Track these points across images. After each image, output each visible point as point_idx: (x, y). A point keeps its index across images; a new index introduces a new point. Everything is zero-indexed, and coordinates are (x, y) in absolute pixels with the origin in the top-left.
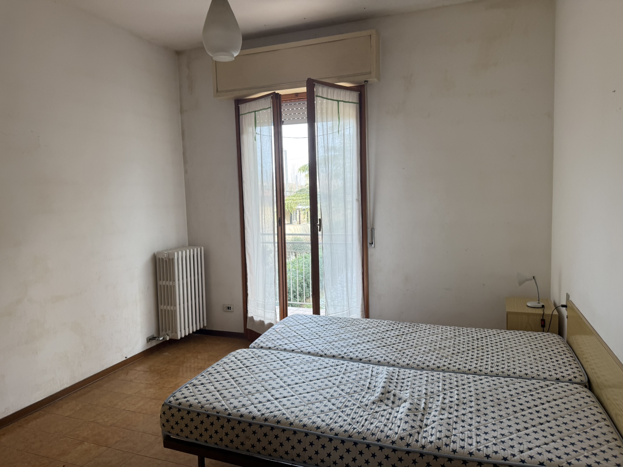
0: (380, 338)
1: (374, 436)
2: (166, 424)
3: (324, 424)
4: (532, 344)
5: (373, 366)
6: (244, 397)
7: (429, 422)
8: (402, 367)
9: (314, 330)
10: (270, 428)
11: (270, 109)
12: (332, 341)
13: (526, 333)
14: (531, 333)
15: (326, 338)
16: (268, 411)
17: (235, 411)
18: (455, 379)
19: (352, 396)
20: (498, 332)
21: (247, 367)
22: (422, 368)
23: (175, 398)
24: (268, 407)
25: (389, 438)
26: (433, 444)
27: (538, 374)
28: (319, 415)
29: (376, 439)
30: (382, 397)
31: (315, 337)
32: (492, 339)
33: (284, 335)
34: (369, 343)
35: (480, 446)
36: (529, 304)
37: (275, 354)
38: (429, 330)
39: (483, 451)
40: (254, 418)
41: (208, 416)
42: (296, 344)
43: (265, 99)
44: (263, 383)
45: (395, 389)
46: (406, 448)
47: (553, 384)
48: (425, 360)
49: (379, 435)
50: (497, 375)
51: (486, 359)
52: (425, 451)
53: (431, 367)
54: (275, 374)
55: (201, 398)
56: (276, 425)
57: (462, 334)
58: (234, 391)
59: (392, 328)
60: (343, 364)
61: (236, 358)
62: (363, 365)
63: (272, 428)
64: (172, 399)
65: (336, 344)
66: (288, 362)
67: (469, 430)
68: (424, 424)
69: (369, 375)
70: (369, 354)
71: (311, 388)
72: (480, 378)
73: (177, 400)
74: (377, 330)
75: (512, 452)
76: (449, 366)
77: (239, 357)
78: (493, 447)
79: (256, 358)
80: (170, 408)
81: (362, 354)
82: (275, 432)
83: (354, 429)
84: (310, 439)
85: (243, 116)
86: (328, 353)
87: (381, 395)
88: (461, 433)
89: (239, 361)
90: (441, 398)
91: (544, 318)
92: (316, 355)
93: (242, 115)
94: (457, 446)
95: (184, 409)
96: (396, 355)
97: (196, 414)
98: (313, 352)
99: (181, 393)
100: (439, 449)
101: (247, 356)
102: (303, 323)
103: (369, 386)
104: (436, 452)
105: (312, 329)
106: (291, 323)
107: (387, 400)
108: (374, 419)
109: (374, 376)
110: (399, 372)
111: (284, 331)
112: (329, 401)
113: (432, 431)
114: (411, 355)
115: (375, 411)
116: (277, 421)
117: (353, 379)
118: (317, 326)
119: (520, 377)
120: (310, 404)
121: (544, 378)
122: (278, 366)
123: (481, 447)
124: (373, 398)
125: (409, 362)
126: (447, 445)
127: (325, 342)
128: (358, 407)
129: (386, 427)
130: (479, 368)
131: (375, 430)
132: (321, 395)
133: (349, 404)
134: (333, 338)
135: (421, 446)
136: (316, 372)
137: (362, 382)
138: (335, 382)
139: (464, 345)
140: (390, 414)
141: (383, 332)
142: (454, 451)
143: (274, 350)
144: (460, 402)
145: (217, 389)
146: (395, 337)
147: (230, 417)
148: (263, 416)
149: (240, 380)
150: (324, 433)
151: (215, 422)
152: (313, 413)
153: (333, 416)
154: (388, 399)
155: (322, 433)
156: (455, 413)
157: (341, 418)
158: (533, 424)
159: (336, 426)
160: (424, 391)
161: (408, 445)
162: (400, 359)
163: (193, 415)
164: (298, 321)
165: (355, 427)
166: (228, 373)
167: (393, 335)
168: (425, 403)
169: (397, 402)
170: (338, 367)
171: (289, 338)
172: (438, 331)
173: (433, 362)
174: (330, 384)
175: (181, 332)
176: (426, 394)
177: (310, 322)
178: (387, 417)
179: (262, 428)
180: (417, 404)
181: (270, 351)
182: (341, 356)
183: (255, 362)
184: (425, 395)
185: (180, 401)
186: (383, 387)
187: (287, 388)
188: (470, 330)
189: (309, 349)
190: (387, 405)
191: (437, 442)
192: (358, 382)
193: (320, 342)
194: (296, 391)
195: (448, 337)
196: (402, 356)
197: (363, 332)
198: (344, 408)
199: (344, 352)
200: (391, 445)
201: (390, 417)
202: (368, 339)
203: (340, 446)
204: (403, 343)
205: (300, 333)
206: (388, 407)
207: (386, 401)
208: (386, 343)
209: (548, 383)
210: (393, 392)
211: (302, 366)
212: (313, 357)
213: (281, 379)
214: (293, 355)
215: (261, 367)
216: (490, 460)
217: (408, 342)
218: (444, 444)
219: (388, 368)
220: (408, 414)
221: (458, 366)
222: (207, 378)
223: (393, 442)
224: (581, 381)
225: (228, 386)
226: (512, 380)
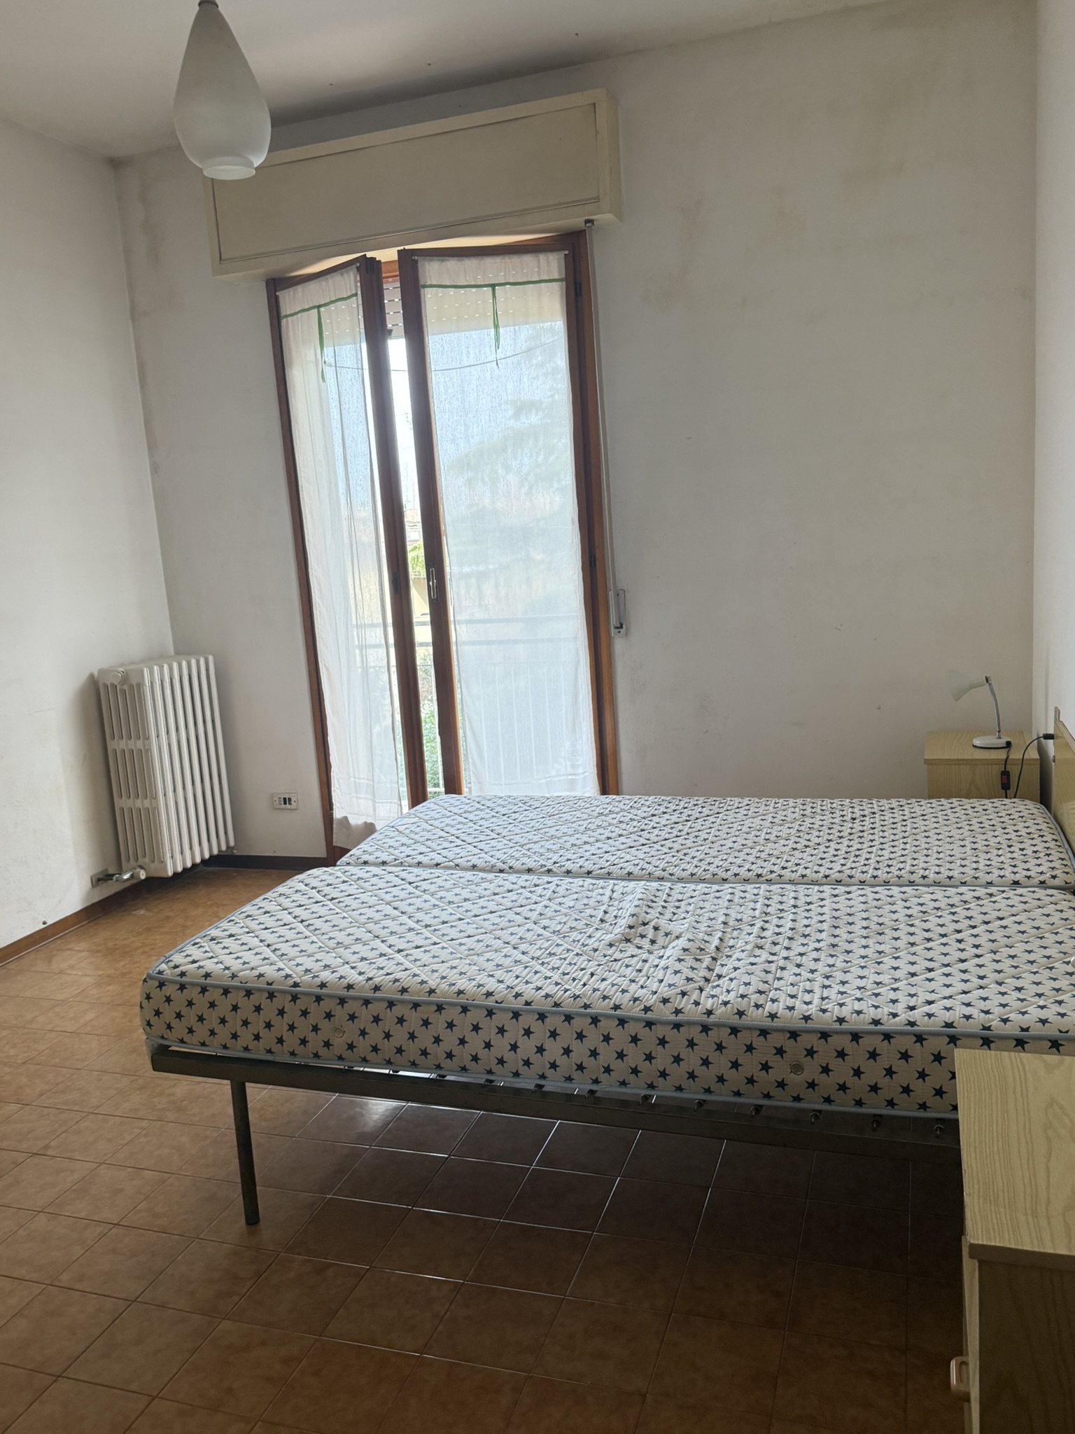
0: (636, 829)
1: (607, 1000)
2: (154, 1021)
3: (502, 986)
4: (974, 821)
5: (616, 882)
6: (328, 952)
7: (724, 971)
8: (680, 880)
9: (486, 824)
10: (386, 1004)
11: (354, 298)
12: (526, 841)
13: (965, 801)
14: (975, 802)
15: (512, 837)
16: (382, 972)
17: (307, 978)
18: (793, 894)
19: (564, 937)
20: (901, 804)
21: (333, 899)
22: (723, 880)
23: (172, 964)
24: (380, 966)
25: (637, 1002)
26: (729, 1006)
27: (976, 876)
28: (491, 973)
29: (611, 1005)
30: (629, 934)
31: (489, 837)
32: (886, 818)
33: (417, 837)
34: (610, 840)
35: (828, 1004)
36: (977, 742)
37: (396, 874)
38: (747, 808)
39: (833, 1012)
40: (350, 987)
41: (249, 993)
42: (445, 853)
43: (342, 275)
44: (371, 926)
45: (658, 918)
46: (673, 1017)
47: (1003, 892)
48: (731, 863)
49: (618, 998)
50: (886, 883)
51: (865, 856)
52: (712, 1019)
53: (743, 877)
54: (395, 908)
55: (229, 961)
56: (399, 996)
57: (819, 811)
58: (304, 944)
59: (665, 810)
60: (549, 883)
61: (306, 885)
62: (594, 881)
63: (391, 1004)
64: (164, 966)
65: (536, 847)
66: (425, 885)
67: (809, 980)
68: (715, 974)
69: (606, 899)
70: (607, 861)
71: (477, 928)
72: (848, 889)
73: (176, 967)
74: (631, 816)
75: (891, 1011)
76: (783, 872)
77: (314, 883)
78: (853, 1004)
79: (353, 883)
80: (161, 985)
81: (592, 862)
82: (398, 1011)
83: (566, 991)
84: (473, 1016)
85: (289, 319)
86: (517, 865)
87: (628, 930)
88: (792, 984)
89: (314, 890)
90: (756, 930)
91: (1009, 768)
92: (491, 869)
93: (287, 316)
94: (779, 1008)
95: (194, 984)
96: (668, 858)
97: (222, 991)
98: (483, 865)
99: (184, 954)
100: (741, 1013)
101: (331, 880)
102: (462, 811)
103: (604, 916)
104: (735, 1021)
105: (481, 822)
106: (433, 814)
107: (640, 938)
108: (610, 971)
109: (616, 900)
110: (671, 889)
111: (418, 830)
112: (515, 948)
113: (729, 985)
114: (703, 856)
115: (612, 959)
116: (400, 988)
117: (570, 908)
118: (493, 817)
119: (936, 884)
120: (474, 955)
121: (988, 883)
122: (403, 895)
123: (829, 1006)
124: (609, 938)
125: (696, 870)
126: (757, 1006)
127: (511, 845)
128: (577, 954)
129: (633, 984)
130: (849, 872)
131: (609, 991)
132: (499, 938)
133: (558, 950)
134: (530, 836)
135: (705, 1011)
136: (489, 901)
137: (589, 912)
138: (529, 914)
139: (820, 831)
140: (645, 961)
141: (644, 818)
142: (773, 1016)
143: (394, 866)
144: (796, 933)
145: (266, 943)
146: (669, 827)
147: (298, 989)
148: (370, 982)
149: (318, 923)
150: (501, 1003)
151: (265, 1003)
152: (479, 970)
153: (522, 973)
154: (642, 936)
155: (497, 1002)
156: (784, 953)
157: (538, 975)
158: (946, 963)
159: (527, 989)
160: (722, 918)
161: (677, 1012)
162: (675, 866)
163: (215, 995)
164: (449, 809)
165: (568, 987)
166: (289, 913)
167: (664, 822)
168: (721, 940)
169: (661, 940)
170: (539, 890)
171: (429, 843)
172: (767, 808)
173: (747, 866)
174: (519, 919)
175: (174, 863)
176: (725, 923)
177: (478, 809)
178: (637, 968)
179: (369, 1005)
180: (703, 940)
181: (384, 868)
182: (546, 869)
183: (351, 890)
184: (722, 925)
185: (181, 968)
186: (633, 915)
187: (424, 930)
188: (840, 803)
189: (475, 860)
190: (640, 948)
191: (737, 1003)
192: (581, 912)
193: (500, 846)
194: (443, 935)
195: (789, 819)
196: (681, 860)
197: (598, 822)
198: (546, 958)
199: (552, 861)
200: (642, 1015)
201: (643, 967)
202: (607, 834)
203: (536, 1026)
204: (687, 837)
205: (453, 831)
206: (640, 951)
207: (638, 941)
208: (648, 840)
209: (992, 890)
210: (653, 924)
211: (457, 891)
212: (481, 875)
213: (410, 917)
214: (437, 872)
215: (364, 897)
216: (845, 1026)
217: (697, 834)
218: (753, 1004)
219: (648, 884)
220: (681, 957)
221: (801, 871)
222: (242, 924)
223: (647, 1009)
224: (1066, 883)
225: (290, 935)
226: (917, 890)
